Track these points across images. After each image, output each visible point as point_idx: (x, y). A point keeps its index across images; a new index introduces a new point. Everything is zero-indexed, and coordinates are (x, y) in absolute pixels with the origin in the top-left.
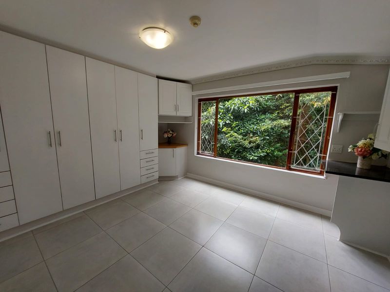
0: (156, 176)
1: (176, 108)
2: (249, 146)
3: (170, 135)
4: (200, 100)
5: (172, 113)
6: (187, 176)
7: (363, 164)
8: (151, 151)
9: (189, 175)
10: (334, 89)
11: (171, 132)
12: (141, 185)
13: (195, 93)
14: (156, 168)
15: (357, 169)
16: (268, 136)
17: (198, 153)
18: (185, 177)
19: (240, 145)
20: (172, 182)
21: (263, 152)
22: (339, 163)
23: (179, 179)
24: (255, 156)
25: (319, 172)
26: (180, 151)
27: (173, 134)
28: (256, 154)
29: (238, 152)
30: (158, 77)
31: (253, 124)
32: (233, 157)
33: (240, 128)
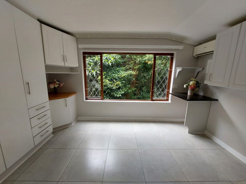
0: (51, 129)
1: (64, 59)
2: (114, 88)
3: (56, 86)
4: (84, 53)
5: (61, 63)
6: (79, 119)
7: (191, 93)
8: (41, 106)
9: (80, 118)
10: (172, 55)
11: (57, 83)
12: (36, 147)
13: (81, 46)
14: (49, 121)
15: (188, 96)
16: (123, 80)
17: (87, 99)
18: (77, 121)
19: (108, 88)
20: (67, 129)
21: (123, 91)
22: (179, 94)
23: (73, 125)
24: (119, 94)
25: (166, 99)
26: (71, 100)
27: (59, 85)
28: (120, 93)
29: (108, 93)
30: (41, 22)
31: (113, 73)
32: (105, 96)
33: (106, 76)
